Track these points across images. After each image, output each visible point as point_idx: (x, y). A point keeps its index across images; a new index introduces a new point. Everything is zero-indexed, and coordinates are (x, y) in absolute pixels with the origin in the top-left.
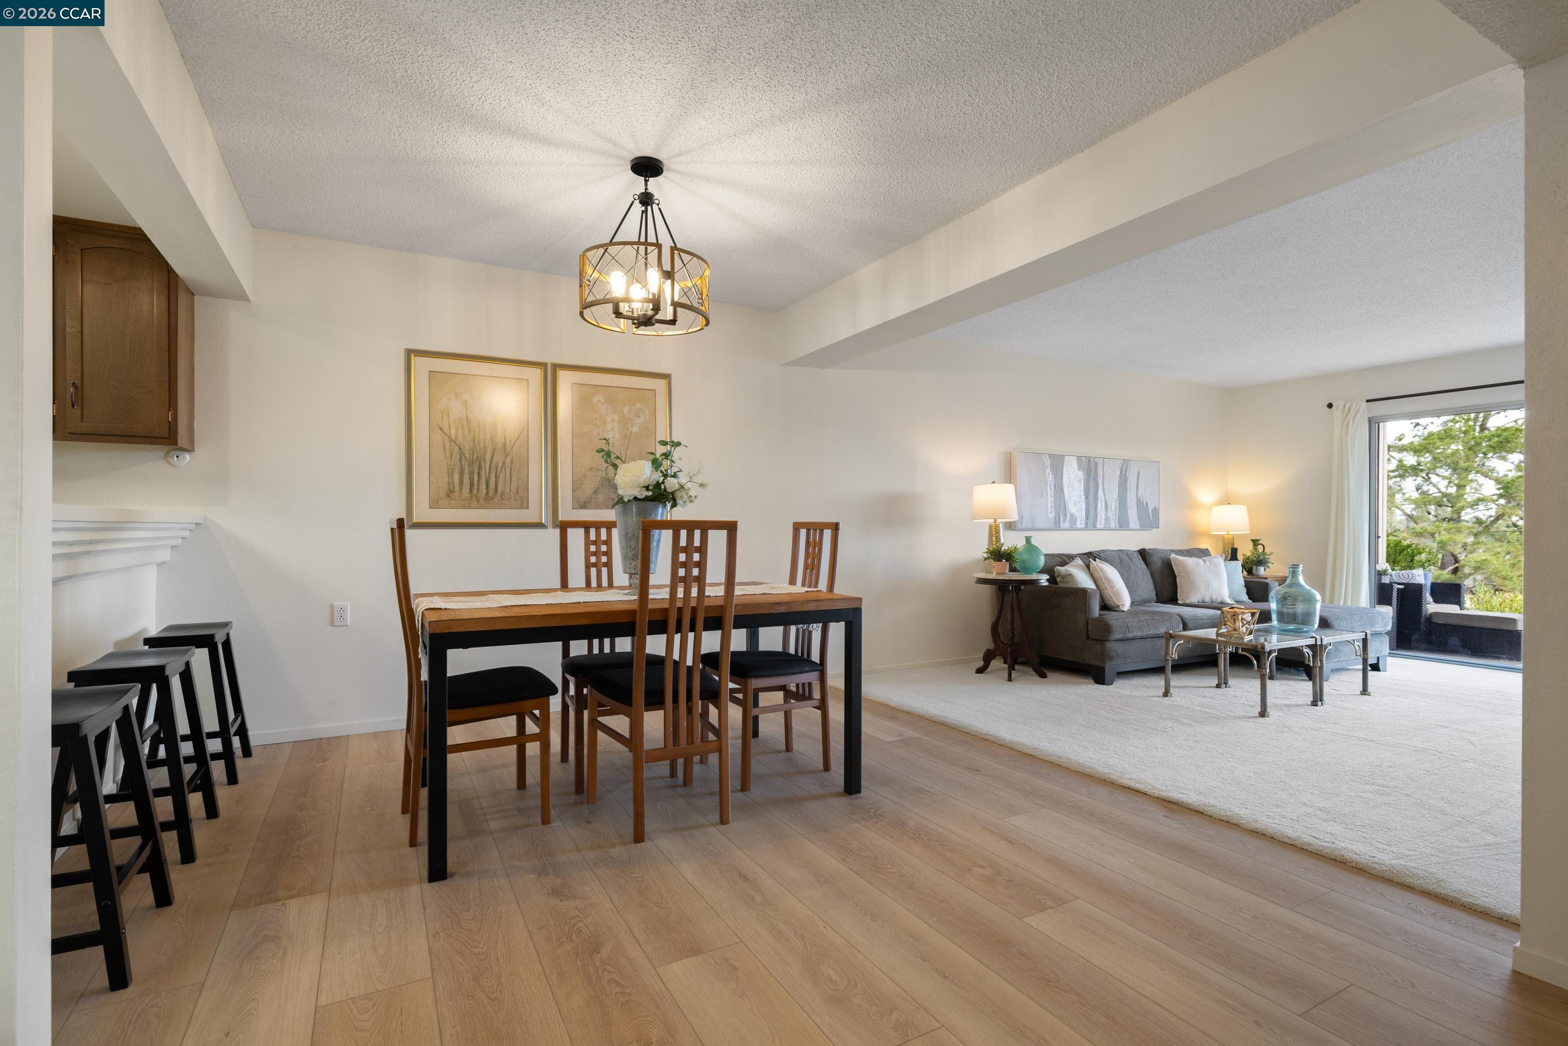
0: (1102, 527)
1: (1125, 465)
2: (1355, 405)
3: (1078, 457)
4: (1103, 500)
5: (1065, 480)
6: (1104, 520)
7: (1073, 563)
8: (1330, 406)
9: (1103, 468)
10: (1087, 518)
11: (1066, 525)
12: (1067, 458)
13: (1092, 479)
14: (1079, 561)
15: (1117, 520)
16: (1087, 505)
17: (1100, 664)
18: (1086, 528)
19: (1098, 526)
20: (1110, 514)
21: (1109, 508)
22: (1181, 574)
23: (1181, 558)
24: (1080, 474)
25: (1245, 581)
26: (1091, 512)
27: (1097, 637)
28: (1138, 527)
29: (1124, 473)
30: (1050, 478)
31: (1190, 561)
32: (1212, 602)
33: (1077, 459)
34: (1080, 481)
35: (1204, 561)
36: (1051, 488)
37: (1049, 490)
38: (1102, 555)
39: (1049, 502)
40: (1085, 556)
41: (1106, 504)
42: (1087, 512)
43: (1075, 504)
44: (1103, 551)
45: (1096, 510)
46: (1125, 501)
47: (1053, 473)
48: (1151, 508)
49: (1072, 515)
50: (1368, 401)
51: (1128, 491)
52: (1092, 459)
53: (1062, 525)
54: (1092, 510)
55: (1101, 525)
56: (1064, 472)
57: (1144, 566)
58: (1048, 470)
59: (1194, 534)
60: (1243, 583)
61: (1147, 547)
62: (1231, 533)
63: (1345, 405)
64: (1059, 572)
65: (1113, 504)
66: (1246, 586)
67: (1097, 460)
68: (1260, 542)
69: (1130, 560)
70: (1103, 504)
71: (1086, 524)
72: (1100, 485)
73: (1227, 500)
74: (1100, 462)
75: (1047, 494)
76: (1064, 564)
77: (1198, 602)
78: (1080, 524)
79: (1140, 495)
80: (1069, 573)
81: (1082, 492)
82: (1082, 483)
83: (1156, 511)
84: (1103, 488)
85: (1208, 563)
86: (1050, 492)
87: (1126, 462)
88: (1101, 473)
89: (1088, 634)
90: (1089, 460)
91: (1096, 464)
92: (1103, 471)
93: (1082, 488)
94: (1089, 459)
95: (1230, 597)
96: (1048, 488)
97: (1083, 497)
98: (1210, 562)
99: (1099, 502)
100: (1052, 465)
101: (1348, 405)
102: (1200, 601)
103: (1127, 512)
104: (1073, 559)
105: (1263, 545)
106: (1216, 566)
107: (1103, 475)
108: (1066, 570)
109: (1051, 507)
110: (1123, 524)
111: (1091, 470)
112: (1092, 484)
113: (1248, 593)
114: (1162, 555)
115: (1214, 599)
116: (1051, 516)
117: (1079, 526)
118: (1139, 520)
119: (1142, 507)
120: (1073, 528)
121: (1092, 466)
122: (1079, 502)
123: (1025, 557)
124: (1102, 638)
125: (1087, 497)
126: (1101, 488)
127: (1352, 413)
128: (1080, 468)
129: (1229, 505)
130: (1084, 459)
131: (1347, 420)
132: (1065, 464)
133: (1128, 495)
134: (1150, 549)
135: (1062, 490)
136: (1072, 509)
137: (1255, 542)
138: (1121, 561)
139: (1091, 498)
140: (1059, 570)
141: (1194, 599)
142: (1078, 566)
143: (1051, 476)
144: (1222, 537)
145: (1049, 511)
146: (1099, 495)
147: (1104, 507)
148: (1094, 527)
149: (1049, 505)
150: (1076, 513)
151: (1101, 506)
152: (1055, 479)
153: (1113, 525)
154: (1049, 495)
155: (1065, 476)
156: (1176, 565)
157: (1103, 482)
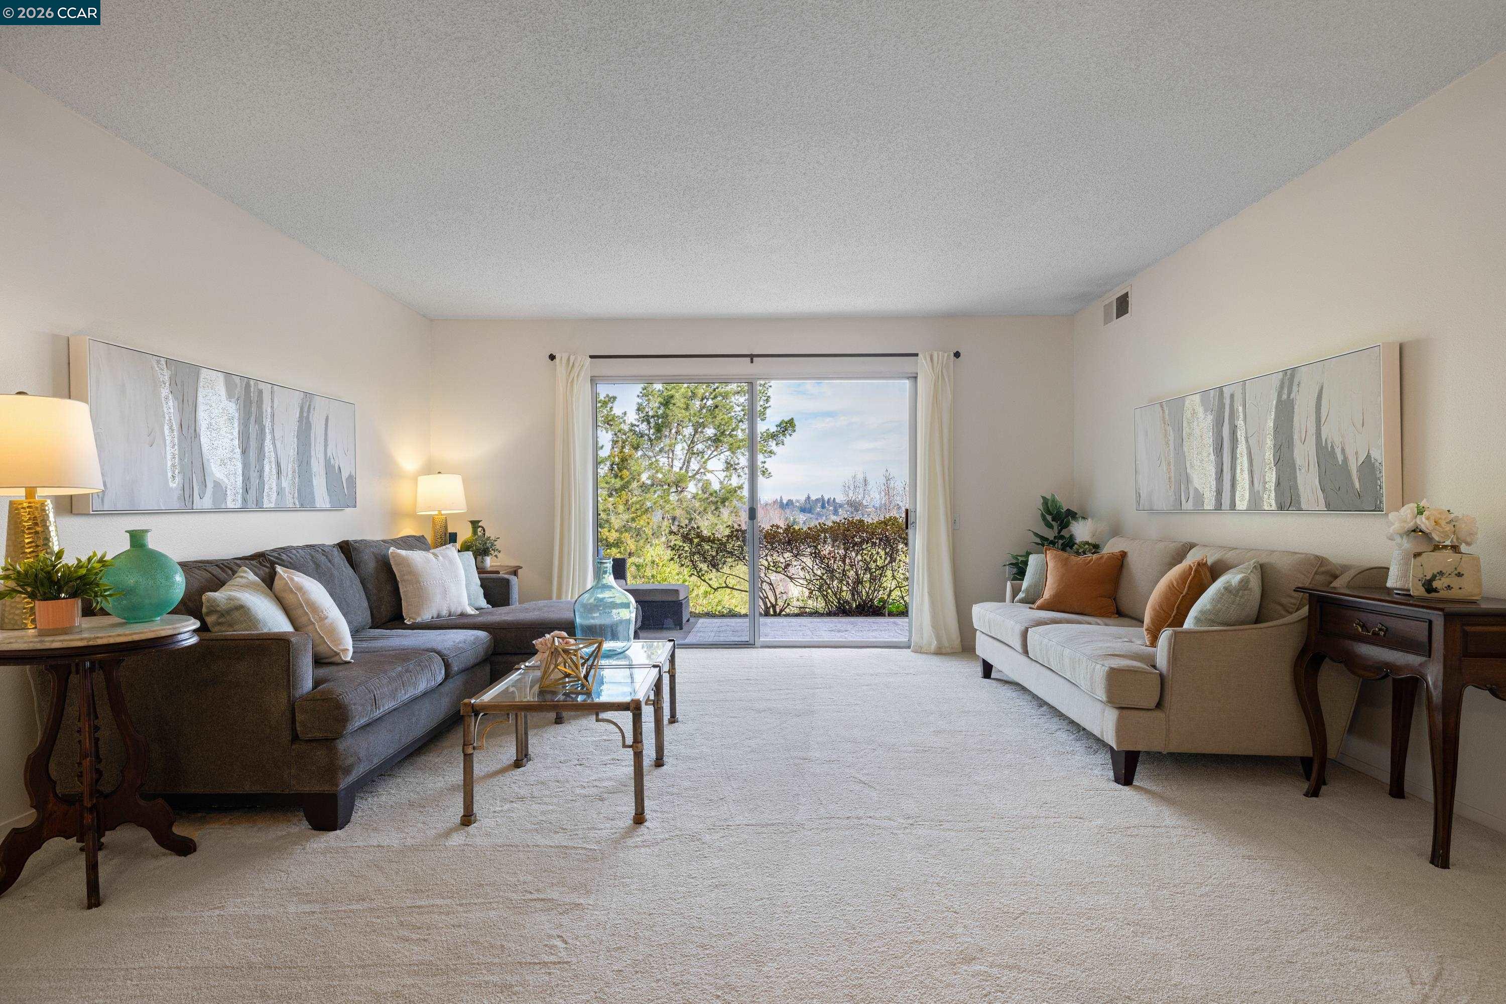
0: (272, 505)
1: (308, 400)
2: (579, 359)
3: (228, 375)
4: (273, 459)
5: (202, 414)
6: (275, 494)
7: (237, 581)
8: (552, 357)
9: (272, 402)
10: (246, 490)
11: (207, 502)
12: (204, 373)
13: (253, 419)
14: (249, 575)
15: (296, 495)
16: (246, 466)
17: (326, 788)
18: (244, 509)
19: (266, 505)
20: (285, 484)
21: (284, 473)
22: (406, 577)
23: (403, 552)
24: (232, 408)
25: (480, 579)
26: (252, 480)
27: (318, 735)
28: (328, 506)
29: (305, 415)
30: (170, 407)
31: (416, 557)
32: (450, 615)
33: (225, 377)
34: (231, 419)
35: (435, 555)
36: (171, 428)
37: (167, 432)
38: (284, 557)
39: (169, 457)
40: (254, 562)
41: (278, 465)
42: (246, 479)
43: (223, 463)
44: (284, 549)
45: (261, 476)
46: (308, 463)
47: (176, 398)
48: (345, 475)
49: (217, 485)
50: (591, 357)
51: (313, 444)
52: (252, 382)
53: (198, 504)
54: (254, 475)
55: (270, 502)
56: (200, 399)
57: (351, 571)
58: (165, 391)
59: (395, 515)
60: (479, 583)
61: (350, 538)
62: (443, 512)
63: (569, 359)
64: (213, 604)
65: (290, 466)
66: (482, 586)
67: (261, 386)
68: (480, 524)
69: (330, 561)
70: (274, 466)
71: (245, 500)
72: (267, 431)
73: (431, 468)
74: (266, 389)
75: (165, 440)
76: (218, 584)
77: (432, 618)
78: (233, 500)
79: (329, 454)
80: (237, 603)
81: (236, 442)
82: (236, 425)
83: (352, 480)
84: (273, 438)
85: (441, 558)
86: (170, 437)
87: (308, 396)
88: (269, 410)
89: (294, 729)
90: (248, 386)
91: (260, 392)
92: (272, 407)
93: (236, 434)
94: (247, 382)
95: (470, 604)
96: (166, 427)
97: (238, 451)
98: (443, 557)
99: (266, 461)
100: (173, 382)
101: (572, 358)
102: (435, 616)
103: (311, 481)
104: (234, 572)
105: (483, 527)
106: (451, 562)
107: (273, 416)
108: (230, 599)
109: (173, 466)
110: (306, 503)
111: (251, 403)
112: (253, 429)
113: (486, 596)
114: (376, 550)
115: (453, 611)
116: (173, 485)
117: (230, 505)
118: (328, 495)
119: (332, 473)
120: (219, 509)
121: (254, 396)
122: (230, 459)
123: (131, 580)
124: (330, 735)
125: (244, 452)
126: (268, 437)
127: (576, 369)
128: (230, 396)
129: (440, 475)
130: (237, 380)
131: (572, 375)
132: (201, 384)
133: (313, 453)
134: (356, 542)
135: (196, 435)
136: (216, 471)
137: (475, 524)
138: (317, 566)
139: (252, 454)
140: (214, 600)
141: (426, 616)
142: (249, 586)
143: (171, 403)
144: (432, 518)
145: (170, 475)
146: (266, 448)
147: (274, 471)
148: (259, 507)
149: (169, 463)
150: (226, 480)
151: (269, 469)
152: (181, 410)
153: (289, 502)
154: (168, 442)
155: (201, 408)
156: (398, 565)
157: (272, 426)
